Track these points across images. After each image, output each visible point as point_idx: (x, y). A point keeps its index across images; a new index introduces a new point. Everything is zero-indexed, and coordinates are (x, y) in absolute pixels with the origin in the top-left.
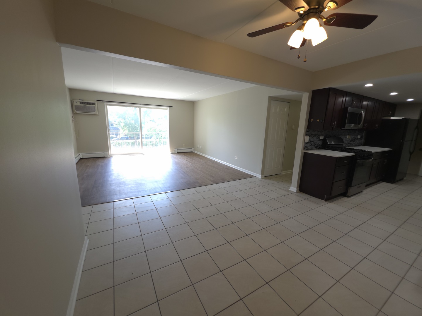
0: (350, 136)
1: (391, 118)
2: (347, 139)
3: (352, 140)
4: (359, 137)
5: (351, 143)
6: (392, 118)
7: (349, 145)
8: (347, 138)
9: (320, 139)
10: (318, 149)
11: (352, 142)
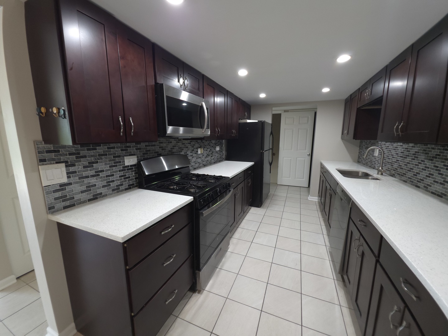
0: (202, 149)
1: (247, 120)
2: (199, 154)
3: (208, 155)
4: (218, 149)
5: (206, 159)
6: (249, 121)
7: (204, 163)
8: (199, 152)
9: (126, 165)
10: (126, 189)
11: (209, 158)
